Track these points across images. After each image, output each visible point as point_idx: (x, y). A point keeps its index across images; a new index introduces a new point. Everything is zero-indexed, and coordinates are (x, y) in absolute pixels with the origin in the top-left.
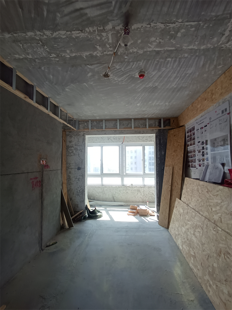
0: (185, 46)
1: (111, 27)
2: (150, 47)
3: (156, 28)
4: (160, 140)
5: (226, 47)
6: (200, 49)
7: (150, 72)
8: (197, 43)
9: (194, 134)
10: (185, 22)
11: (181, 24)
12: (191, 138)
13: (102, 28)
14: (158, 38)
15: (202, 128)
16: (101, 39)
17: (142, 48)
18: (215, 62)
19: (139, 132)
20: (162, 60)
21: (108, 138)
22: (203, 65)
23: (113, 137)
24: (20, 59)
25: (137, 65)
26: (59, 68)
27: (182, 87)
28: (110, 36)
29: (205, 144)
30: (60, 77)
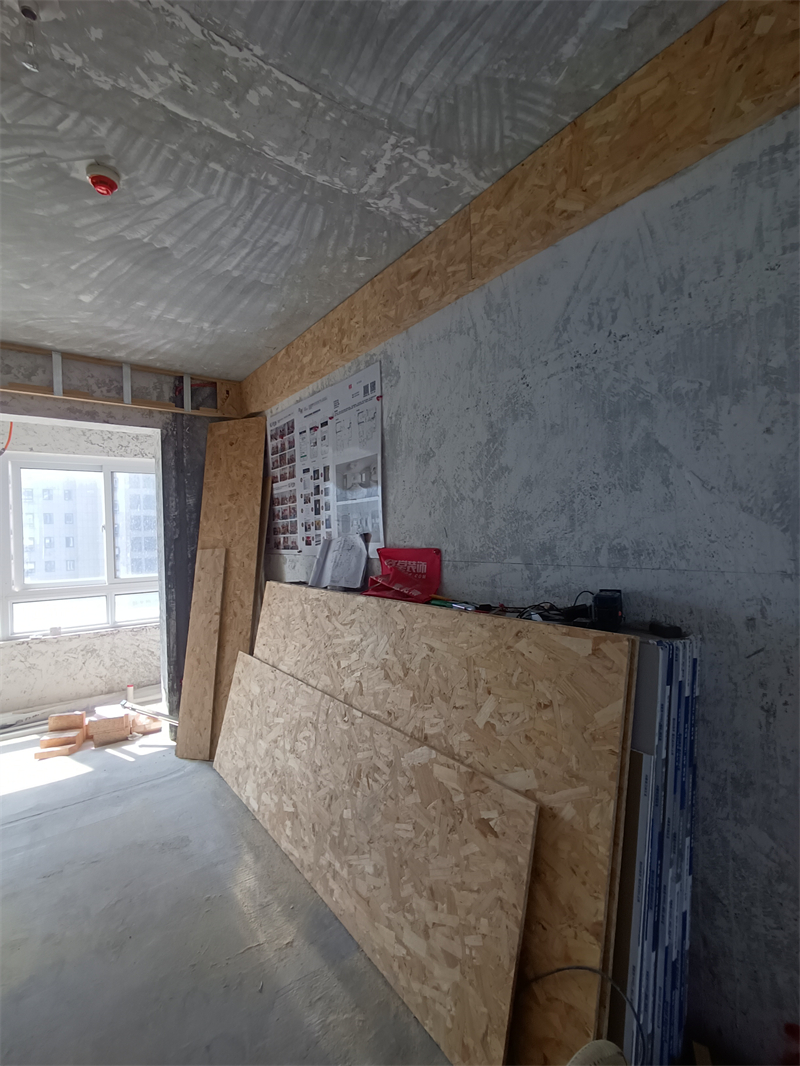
0: (269, 146)
2: (143, 84)
3: (168, 19)
4: (178, 454)
5: (377, 209)
6: (313, 182)
7: (143, 184)
8: (305, 157)
9: (292, 445)
10: (271, 65)
11: (261, 63)
12: (282, 457)
14: (176, 66)
15: (314, 429)
17: (110, 70)
18: (351, 240)
19: (88, 413)
20: (191, 157)
22: (321, 235)
25: (84, 127)
27: (256, 283)
29: (322, 478)
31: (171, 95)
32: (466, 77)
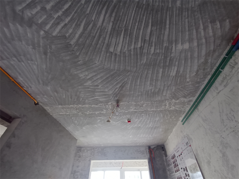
0: (149, 109)
1: (111, 104)
2: (131, 110)
3: (132, 104)
5: (171, 110)
7: (134, 120)
8: (154, 108)
9: (176, 161)
10: (145, 102)
13: (106, 104)
14: (134, 107)
16: (106, 107)
17: (127, 110)
18: (169, 115)
19: (134, 158)
20: (139, 115)
21: (111, 163)
22: (163, 116)
23: (114, 162)
24: (62, 114)
25: (126, 117)
26: (82, 118)
27: (156, 127)
28: (110, 106)
29: (186, 171)
30: (81, 122)
31: (134, 109)
32: (173, 90)
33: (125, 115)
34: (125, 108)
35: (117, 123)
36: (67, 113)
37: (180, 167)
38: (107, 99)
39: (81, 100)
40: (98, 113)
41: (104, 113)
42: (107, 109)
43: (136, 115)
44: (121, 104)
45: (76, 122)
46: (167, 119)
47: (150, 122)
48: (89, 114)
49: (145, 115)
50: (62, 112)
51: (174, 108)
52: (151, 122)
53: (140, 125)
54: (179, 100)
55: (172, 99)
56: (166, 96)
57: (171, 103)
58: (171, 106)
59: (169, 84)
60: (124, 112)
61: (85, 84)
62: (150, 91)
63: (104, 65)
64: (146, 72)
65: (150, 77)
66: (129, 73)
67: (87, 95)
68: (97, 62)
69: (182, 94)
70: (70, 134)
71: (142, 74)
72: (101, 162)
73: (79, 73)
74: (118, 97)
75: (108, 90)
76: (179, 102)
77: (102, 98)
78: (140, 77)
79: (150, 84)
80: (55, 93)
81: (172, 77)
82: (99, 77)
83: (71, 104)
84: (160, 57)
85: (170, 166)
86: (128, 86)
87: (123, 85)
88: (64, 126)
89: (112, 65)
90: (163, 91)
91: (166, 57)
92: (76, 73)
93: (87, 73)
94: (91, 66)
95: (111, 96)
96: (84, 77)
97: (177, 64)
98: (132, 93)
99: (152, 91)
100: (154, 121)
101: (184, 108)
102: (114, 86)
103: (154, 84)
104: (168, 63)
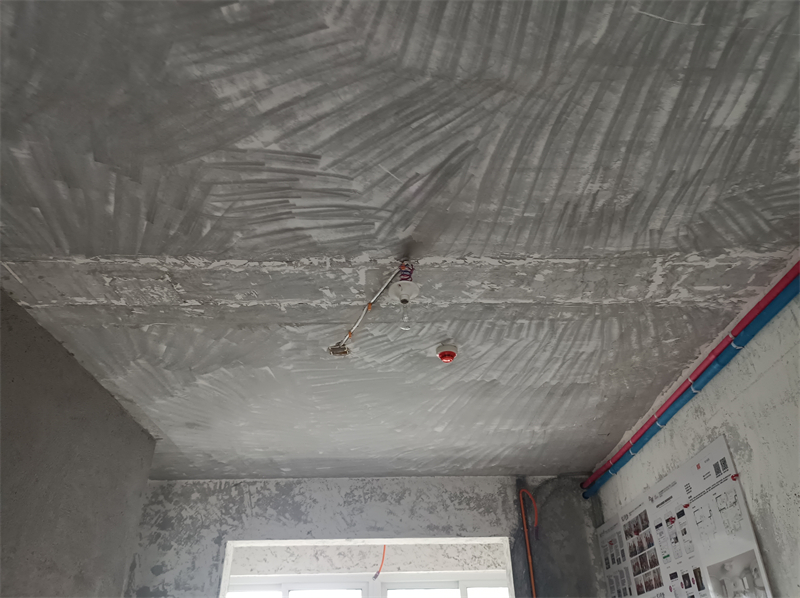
0: (559, 297)
1: (368, 260)
2: (467, 297)
3: (479, 265)
5: (668, 303)
6: (601, 305)
7: (473, 346)
8: (589, 293)
10: (548, 258)
11: (540, 260)
12: (643, 559)
13: (343, 260)
14: (486, 282)
16: (338, 277)
17: (446, 298)
19: (444, 528)
20: (503, 322)
21: (317, 553)
22: (622, 336)
23: (338, 548)
24: (85, 306)
25: (434, 329)
26: (196, 330)
27: (573, 385)
28: (362, 273)
29: (695, 586)
30: (191, 350)
31: (485, 296)
32: (706, 206)
33: (433, 324)
34: (438, 286)
35: (380, 361)
36: (118, 297)
37: (665, 569)
38: (352, 235)
39: (206, 231)
40: (288, 308)
41: (324, 306)
42: (342, 288)
43: (485, 325)
44: (422, 262)
45: (163, 348)
46: (636, 347)
47: (549, 361)
48: (242, 310)
49: (533, 327)
50: (89, 296)
51: (684, 294)
52: (558, 359)
53: (495, 376)
54: (722, 256)
55: (686, 251)
56: (661, 232)
57: (680, 269)
58: (674, 287)
59: (693, 169)
60: (432, 305)
61: (240, 145)
62: (588, 203)
63: (370, 36)
64: (588, 100)
65: (603, 130)
66: (499, 97)
67: (244, 209)
68: (328, 19)
69: (742, 229)
70: (123, 412)
71: (566, 106)
72: (269, 548)
73: (216, 76)
74: (411, 228)
75: (369, 183)
76: (716, 268)
77: (325, 227)
78: (552, 121)
79: (596, 168)
80: (60, 186)
81: (720, 134)
82: (327, 106)
83: (145, 253)
84: (686, 20)
85: (614, 567)
86: (478, 172)
87: (454, 160)
88: (88, 368)
89: (414, 46)
90: (654, 205)
91: (714, 21)
92: (196, 72)
93: (260, 80)
94: (291, 37)
95: (379, 218)
96: (242, 102)
97: (762, 67)
98: (493, 207)
99: (600, 203)
100: (571, 355)
101: (735, 300)
102: (401, 165)
103: (616, 165)
104: (717, 55)
